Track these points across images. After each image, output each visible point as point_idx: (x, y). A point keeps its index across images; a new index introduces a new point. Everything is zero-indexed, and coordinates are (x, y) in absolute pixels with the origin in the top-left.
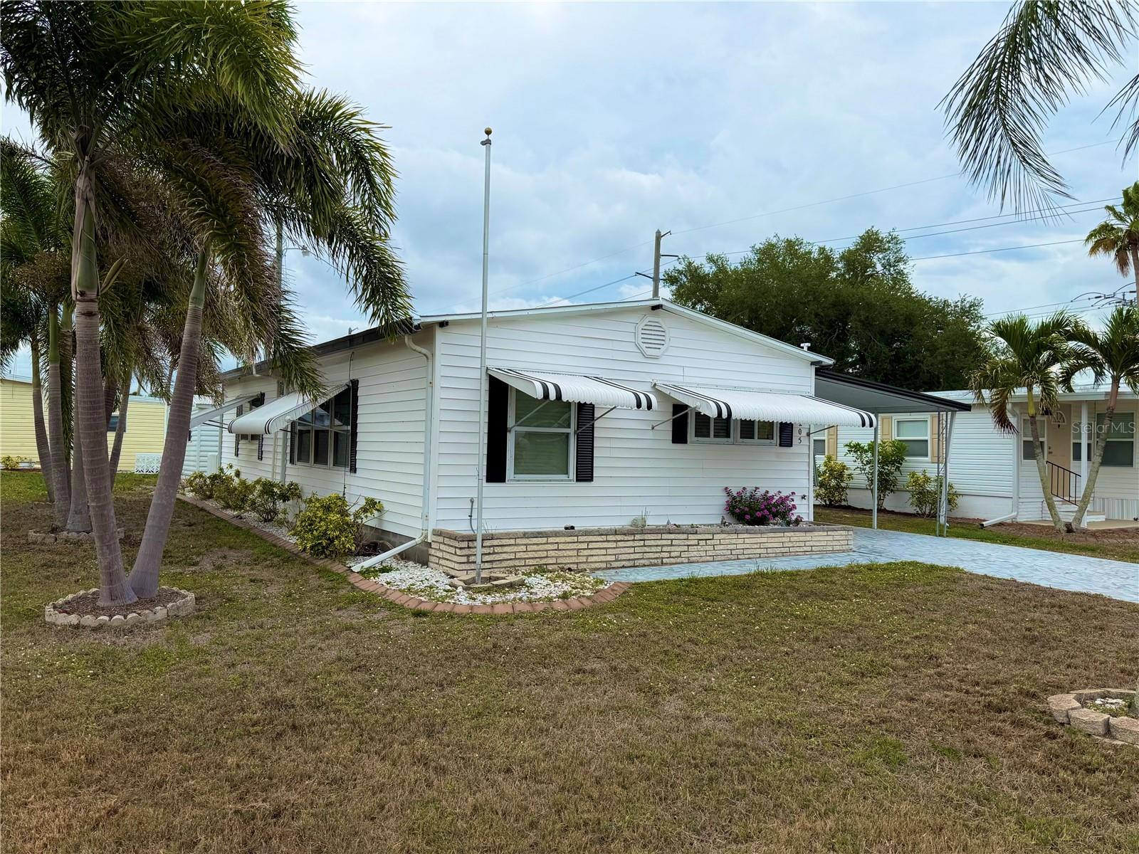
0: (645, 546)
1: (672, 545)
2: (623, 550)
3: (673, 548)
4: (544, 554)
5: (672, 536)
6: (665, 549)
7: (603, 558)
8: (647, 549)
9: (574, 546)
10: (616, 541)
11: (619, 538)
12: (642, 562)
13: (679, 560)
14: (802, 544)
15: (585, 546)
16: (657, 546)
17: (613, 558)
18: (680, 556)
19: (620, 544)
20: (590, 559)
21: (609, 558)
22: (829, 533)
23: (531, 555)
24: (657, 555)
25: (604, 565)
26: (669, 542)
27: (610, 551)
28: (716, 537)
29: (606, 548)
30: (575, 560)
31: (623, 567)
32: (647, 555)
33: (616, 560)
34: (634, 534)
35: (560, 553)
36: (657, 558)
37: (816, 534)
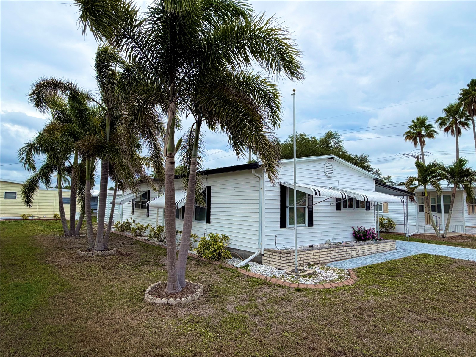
0: (339, 252)
1: (347, 251)
2: (332, 254)
3: (347, 253)
4: (309, 258)
5: (347, 248)
6: (345, 253)
7: (327, 258)
8: (340, 253)
9: (318, 254)
10: (330, 251)
11: (331, 249)
12: (338, 258)
13: (349, 257)
14: (382, 248)
15: (321, 253)
16: (342, 252)
17: (329, 258)
18: (349, 256)
19: (332, 252)
20: (323, 259)
22: (390, 243)
23: (305, 258)
24: (342, 256)
26: (346, 250)
27: (329, 255)
28: (359, 247)
29: (327, 254)
31: (333, 261)
32: (340, 256)
33: (331, 259)
34: (336, 248)
35: (314, 257)
36: (342, 257)
37: (386, 243)
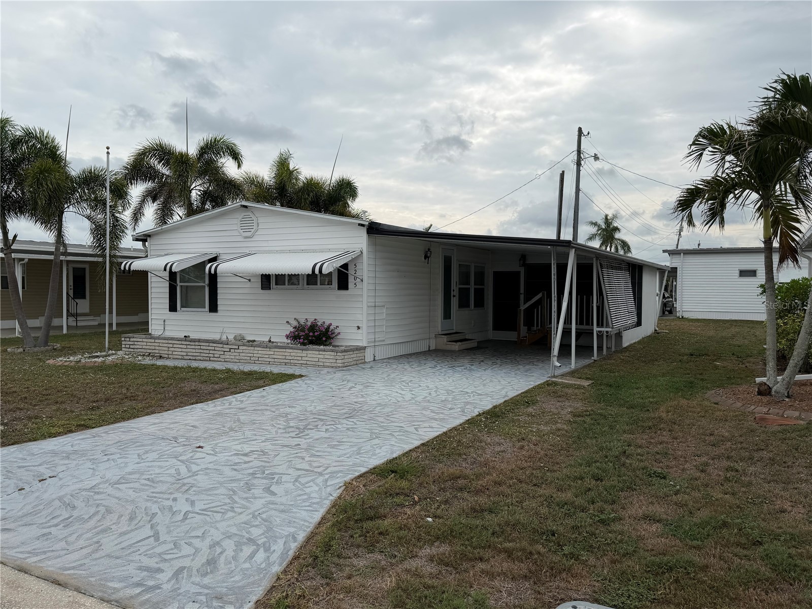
1: (215, 350)
2: (190, 350)
5: (215, 345)
7: (180, 353)
16: (207, 350)
18: (220, 357)
19: (189, 347)
21: (183, 354)
25: (180, 357)
26: (213, 348)
27: (184, 350)
29: (182, 348)
30: (166, 352)
